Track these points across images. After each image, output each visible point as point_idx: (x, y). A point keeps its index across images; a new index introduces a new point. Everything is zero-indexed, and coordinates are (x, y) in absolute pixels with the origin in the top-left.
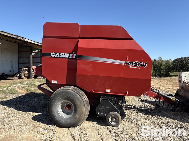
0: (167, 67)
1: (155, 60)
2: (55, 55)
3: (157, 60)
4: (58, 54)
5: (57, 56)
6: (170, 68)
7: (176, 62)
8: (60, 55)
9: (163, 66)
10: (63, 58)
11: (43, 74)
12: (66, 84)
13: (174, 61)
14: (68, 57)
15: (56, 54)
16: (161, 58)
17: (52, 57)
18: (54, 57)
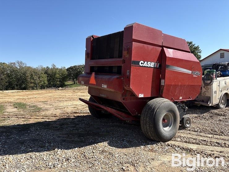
0: (61, 76)
1: (47, 67)
2: (143, 64)
3: (50, 68)
4: (146, 62)
5: (145, 65)
6: (65, 77)
7: (71, 70)
8: (147, 64)
9: (58, 75)
10: (150, 67)
11: (131, 88)
12: (150, 96)
13: (68, 70)
14: (153, 66)
15: (144, 62)
16: (54, 66)
17: (140, 66)
18: (142, 66)
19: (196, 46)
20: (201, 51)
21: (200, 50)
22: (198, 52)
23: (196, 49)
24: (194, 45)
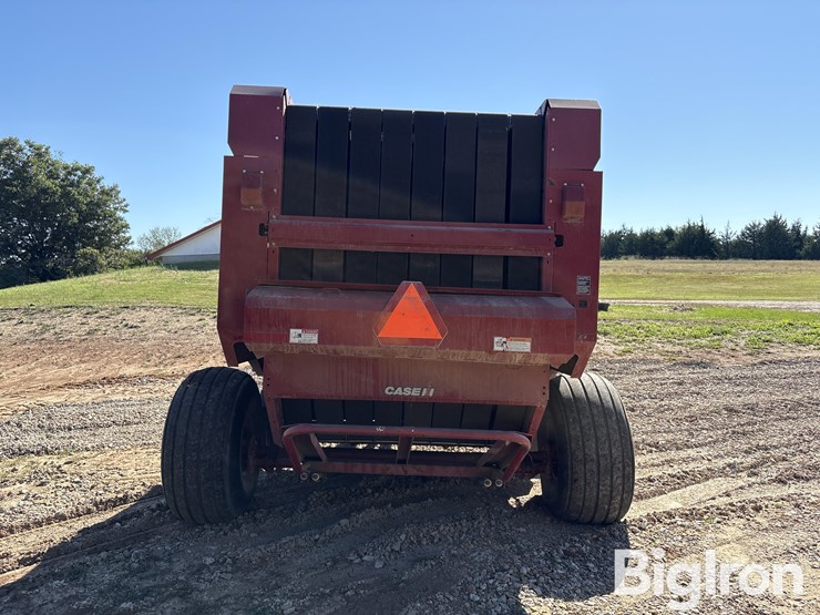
19: (107, 184)
20: (126, 206)
21: (125, 203)
22: (116, 209)
23: (108, 194)
24: (98, 182)
